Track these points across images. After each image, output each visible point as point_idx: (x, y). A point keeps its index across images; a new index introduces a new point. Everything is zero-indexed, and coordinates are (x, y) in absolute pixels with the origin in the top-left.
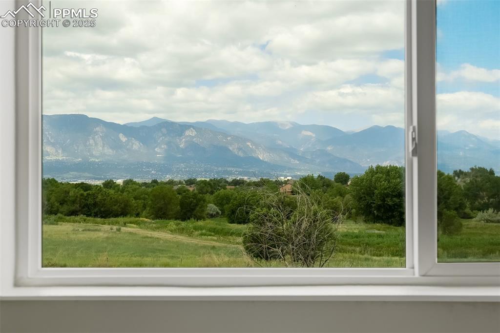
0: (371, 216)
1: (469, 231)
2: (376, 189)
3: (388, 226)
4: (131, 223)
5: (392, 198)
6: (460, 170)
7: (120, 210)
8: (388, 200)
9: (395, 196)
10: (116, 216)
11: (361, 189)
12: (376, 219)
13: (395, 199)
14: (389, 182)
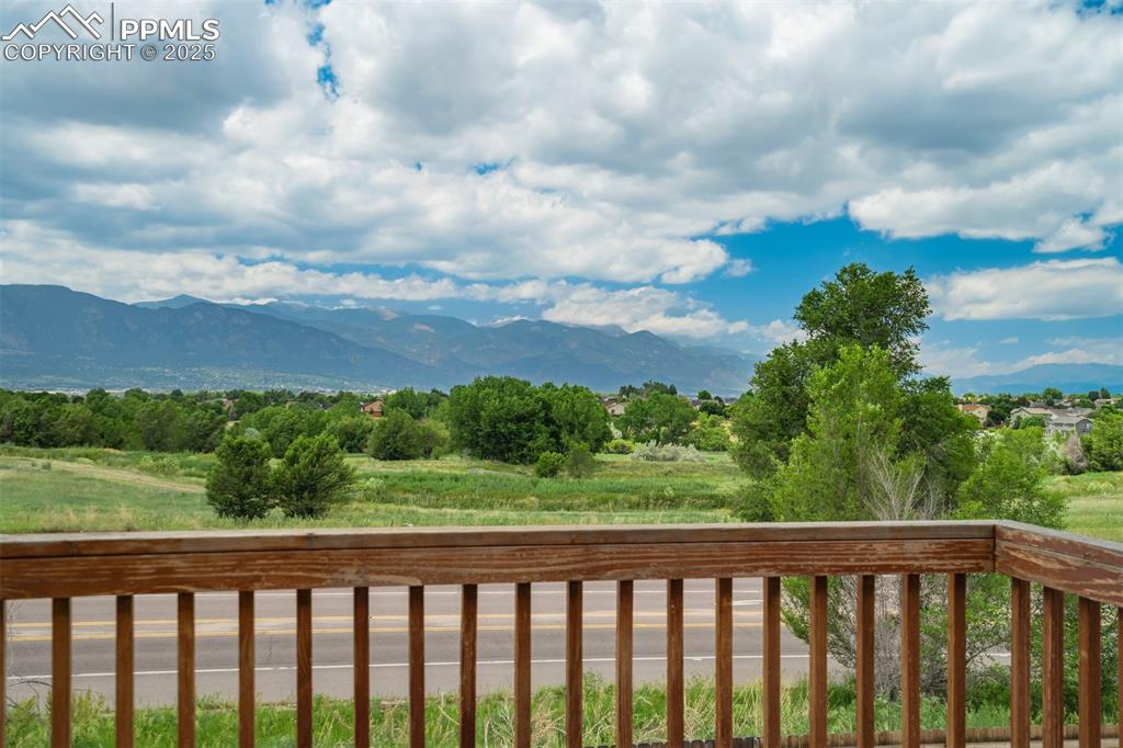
0: (479, 450)
1: (613, 471)
2: (483, 410)
3: (501, 463)
4: (87, 456)
5: (506, 423)
6: (630, 387)
7: (78, 435)
8: (500, 426)
9: (511, 421)
10: (70, 444)
11: (463, 410)
12: (485, 455)
13: (509, 425)
14: (501, 401)
